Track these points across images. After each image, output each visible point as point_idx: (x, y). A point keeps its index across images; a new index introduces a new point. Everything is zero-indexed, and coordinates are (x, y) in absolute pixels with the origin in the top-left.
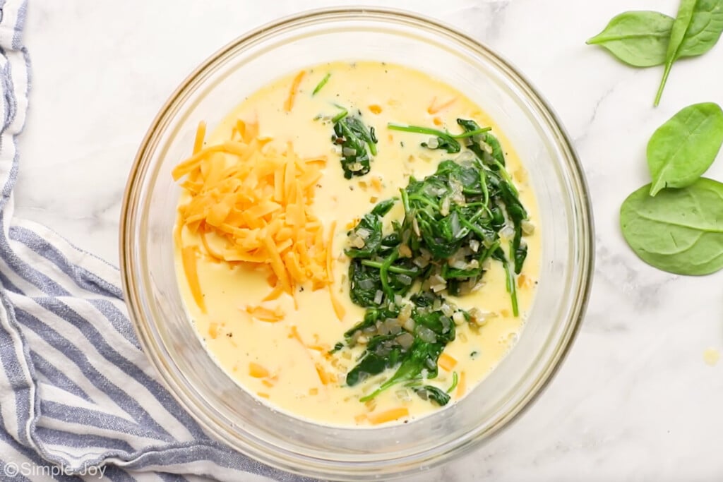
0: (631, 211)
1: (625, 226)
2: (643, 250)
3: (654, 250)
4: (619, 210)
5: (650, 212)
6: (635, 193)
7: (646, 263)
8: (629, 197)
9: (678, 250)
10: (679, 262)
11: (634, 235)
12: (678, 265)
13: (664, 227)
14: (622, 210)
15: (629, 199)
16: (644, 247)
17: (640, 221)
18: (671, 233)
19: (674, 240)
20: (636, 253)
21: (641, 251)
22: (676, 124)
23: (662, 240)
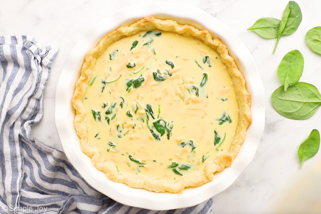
0: (276, 97)
1: (274, 103)
2: (281, 111)
3: (285, 111)
4: (271, 97)
5: (283, 97)
6: (277, 90)
7: (283, 116)
8: (275, 91)
9: (295, 111)
10: (295, 115)
11: (277, 106)
12: (295, 116)
13: (289, 102)
14: (272, 97)
15: (275, 92)
16: (281, 110)
17: (279, 100)
18: (292, 104)
19: (293, 107)
20: (279, 113)
21: (281, 112)
22: (284, 62)
23: (288, 107)
